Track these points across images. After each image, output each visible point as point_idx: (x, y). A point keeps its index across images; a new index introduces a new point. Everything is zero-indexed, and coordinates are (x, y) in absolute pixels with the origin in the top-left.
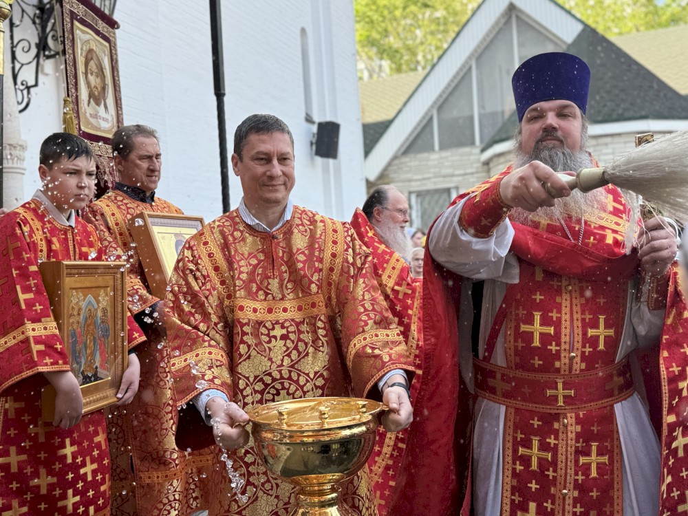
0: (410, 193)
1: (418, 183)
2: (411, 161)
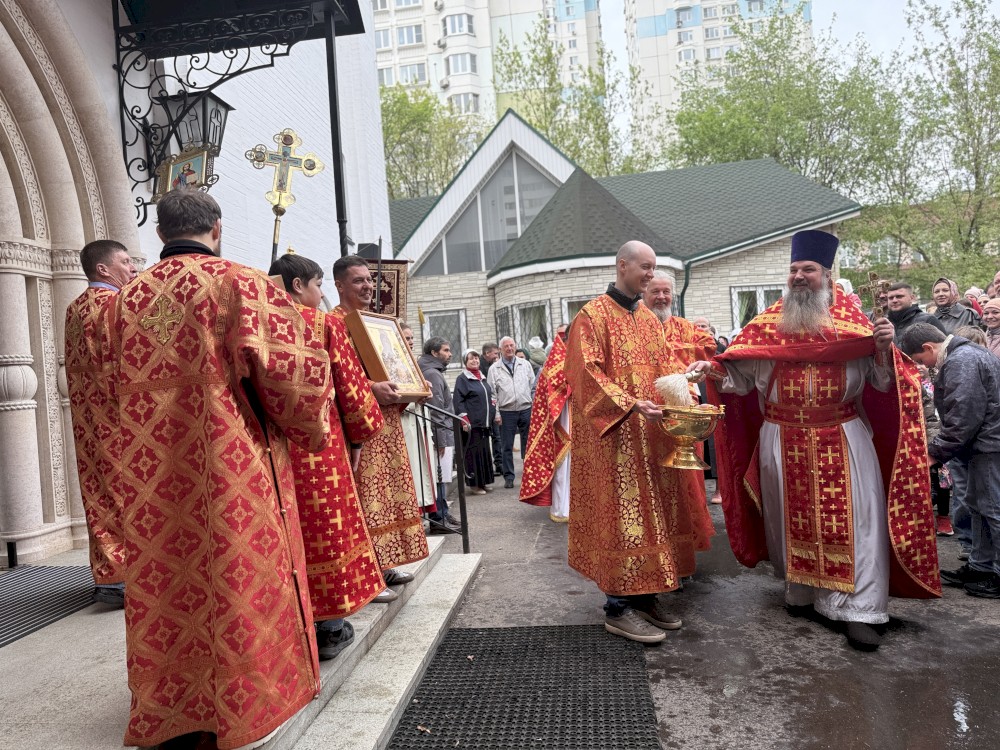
1: (430, 304)
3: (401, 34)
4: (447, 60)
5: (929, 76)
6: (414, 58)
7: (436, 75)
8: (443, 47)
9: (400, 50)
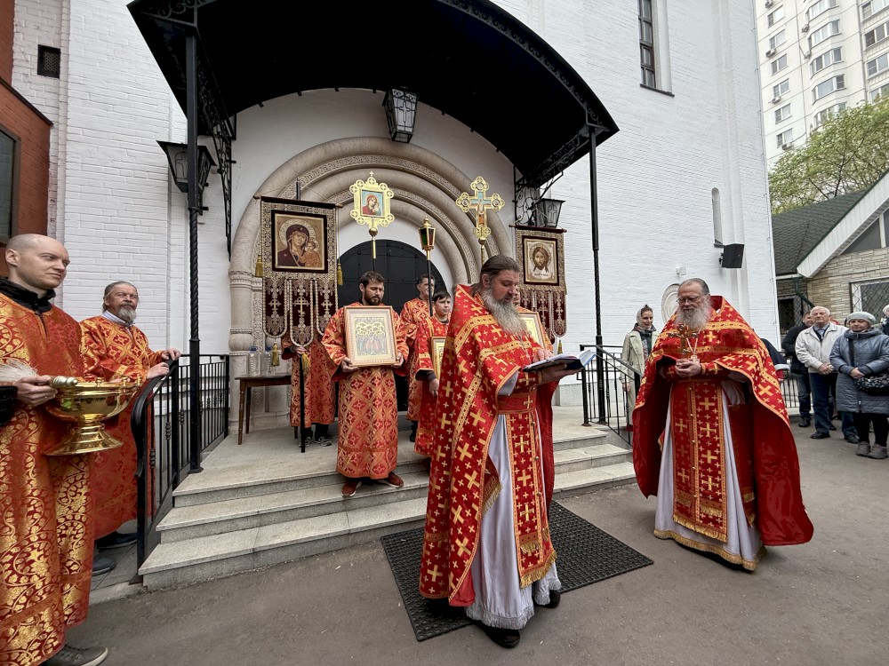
0: (850, 284)
1: (862, 275)
2: (853, 259)
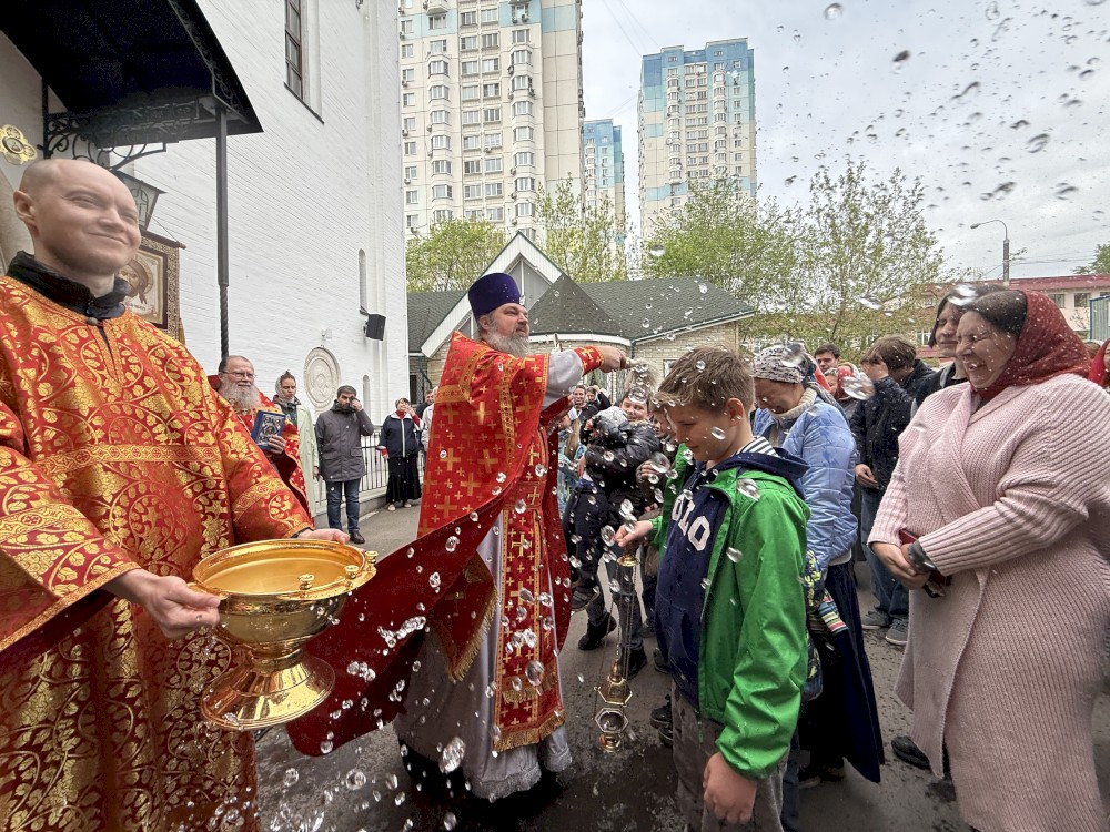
3: (488, 189)
4: (517, 206)
5: (817, 227)
6: (495, 204)
7: (509, 216)
8: (515, 198)
9: (487, 199)
